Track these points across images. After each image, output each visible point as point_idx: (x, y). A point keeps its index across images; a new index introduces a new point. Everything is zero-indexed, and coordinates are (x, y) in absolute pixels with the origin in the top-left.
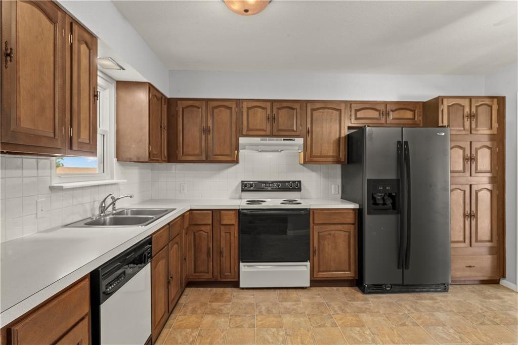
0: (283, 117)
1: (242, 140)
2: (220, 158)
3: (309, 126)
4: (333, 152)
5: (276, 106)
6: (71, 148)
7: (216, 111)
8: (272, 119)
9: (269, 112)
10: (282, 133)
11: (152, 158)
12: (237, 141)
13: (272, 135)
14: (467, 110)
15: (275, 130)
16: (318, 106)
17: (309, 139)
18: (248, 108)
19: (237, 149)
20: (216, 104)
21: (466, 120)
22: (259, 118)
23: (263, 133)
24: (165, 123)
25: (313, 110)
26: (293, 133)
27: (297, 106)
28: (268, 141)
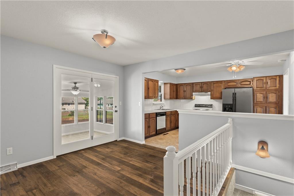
0: (205, 87)
1: (193, 93)
2: (188, 98)
3: (212, 88)
4: (220, 96)
5: (202, 83)
6: (155, 98)
7: (187, 86)
8: (201, 87)
9: (200, 85)
10: (204, 91)
11: (171, 98)
12: (192, 93)
13: (201, 92)
14: (265, 81)
15: (202, 90)
16: (215, 82)
17: (212, 92)
18: (195, 85)
19: (192, 96)
20: (187, 84)
21: (264, 84)
22: (198, 87)
23: (199, 91)
24: (175, 90)
25: (213, 84)
26: (207, 91)
27: (209, 83)
28: (200, 93)
